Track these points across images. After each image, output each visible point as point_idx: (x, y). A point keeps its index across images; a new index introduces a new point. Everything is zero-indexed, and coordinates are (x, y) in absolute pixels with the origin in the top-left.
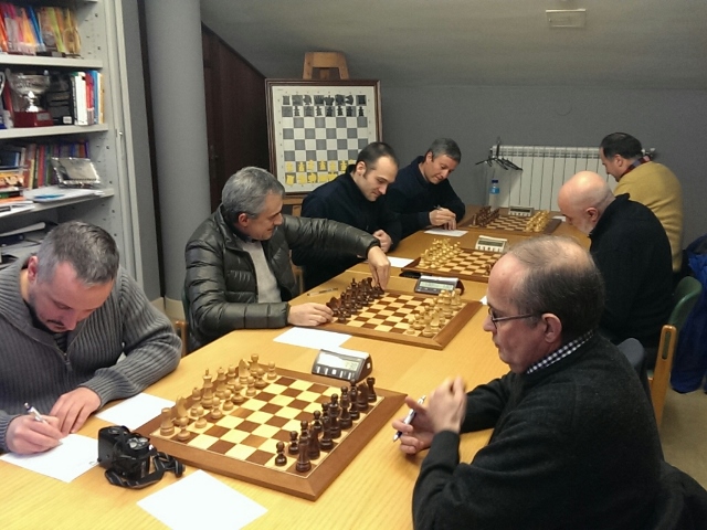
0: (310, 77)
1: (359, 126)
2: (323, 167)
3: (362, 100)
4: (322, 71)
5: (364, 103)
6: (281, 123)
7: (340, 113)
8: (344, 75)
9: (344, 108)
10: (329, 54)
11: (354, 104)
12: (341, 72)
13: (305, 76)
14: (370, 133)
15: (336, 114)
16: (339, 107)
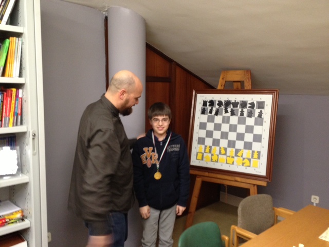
0: (222, 88)
1: (256, 123)
2: (223, 152)
3: (261, 105)
4: (235, 84)
5: (263, 108)
6: (199, 118)
7: (242, 114)
8: (248, 86)
9: (245, 110)
10: (238, 72)
11: (255, 108)
12: (246, 84)
13: (219, 87)
14: (264, 130)
15: (239, 114)
16: (242, 110)
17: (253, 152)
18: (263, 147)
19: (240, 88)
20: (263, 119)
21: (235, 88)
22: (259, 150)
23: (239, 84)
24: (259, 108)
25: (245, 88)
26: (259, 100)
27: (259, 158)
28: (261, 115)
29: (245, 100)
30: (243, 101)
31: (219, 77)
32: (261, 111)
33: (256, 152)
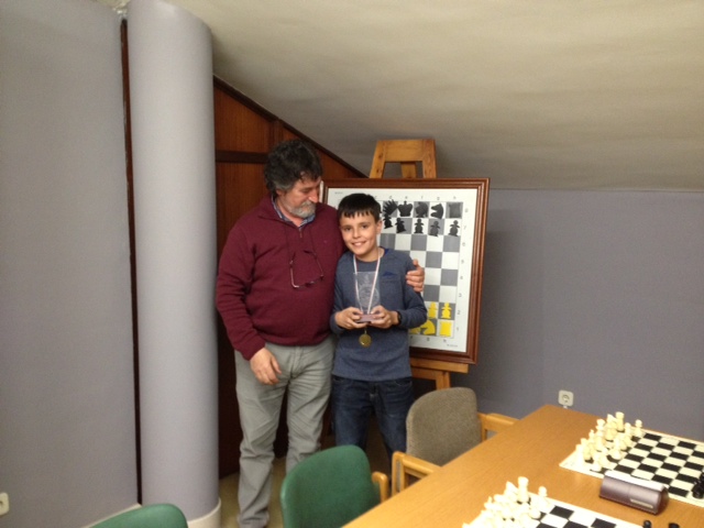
0: (379, 176)
1: (446, 249)
3: (455, 210)
4: (405, 168)
5: (459, 216)
7: (419, 229)
8: (429, 171)
9: (425, 221)
10: (410, 143)
11: (444, 217)
12: (425, 167)
13: (373, 175)
14: (462, 261)
15: (413, 230)
16: (419, 221)
17: (442, 305)
18: (459, 295)
19: (414, 176)
20: (459, 238)
21: (405, 175)
22: (453, 302)
23: (413, 167)
24: (451, 216)
25: (425, 176)
26: (452, 200)
27: (452, 317)
28: (456, 231)
29: (423, 200)
30: (420, 203)
31: (373, 154)
32: (456, 222)
33: (447, 305)
